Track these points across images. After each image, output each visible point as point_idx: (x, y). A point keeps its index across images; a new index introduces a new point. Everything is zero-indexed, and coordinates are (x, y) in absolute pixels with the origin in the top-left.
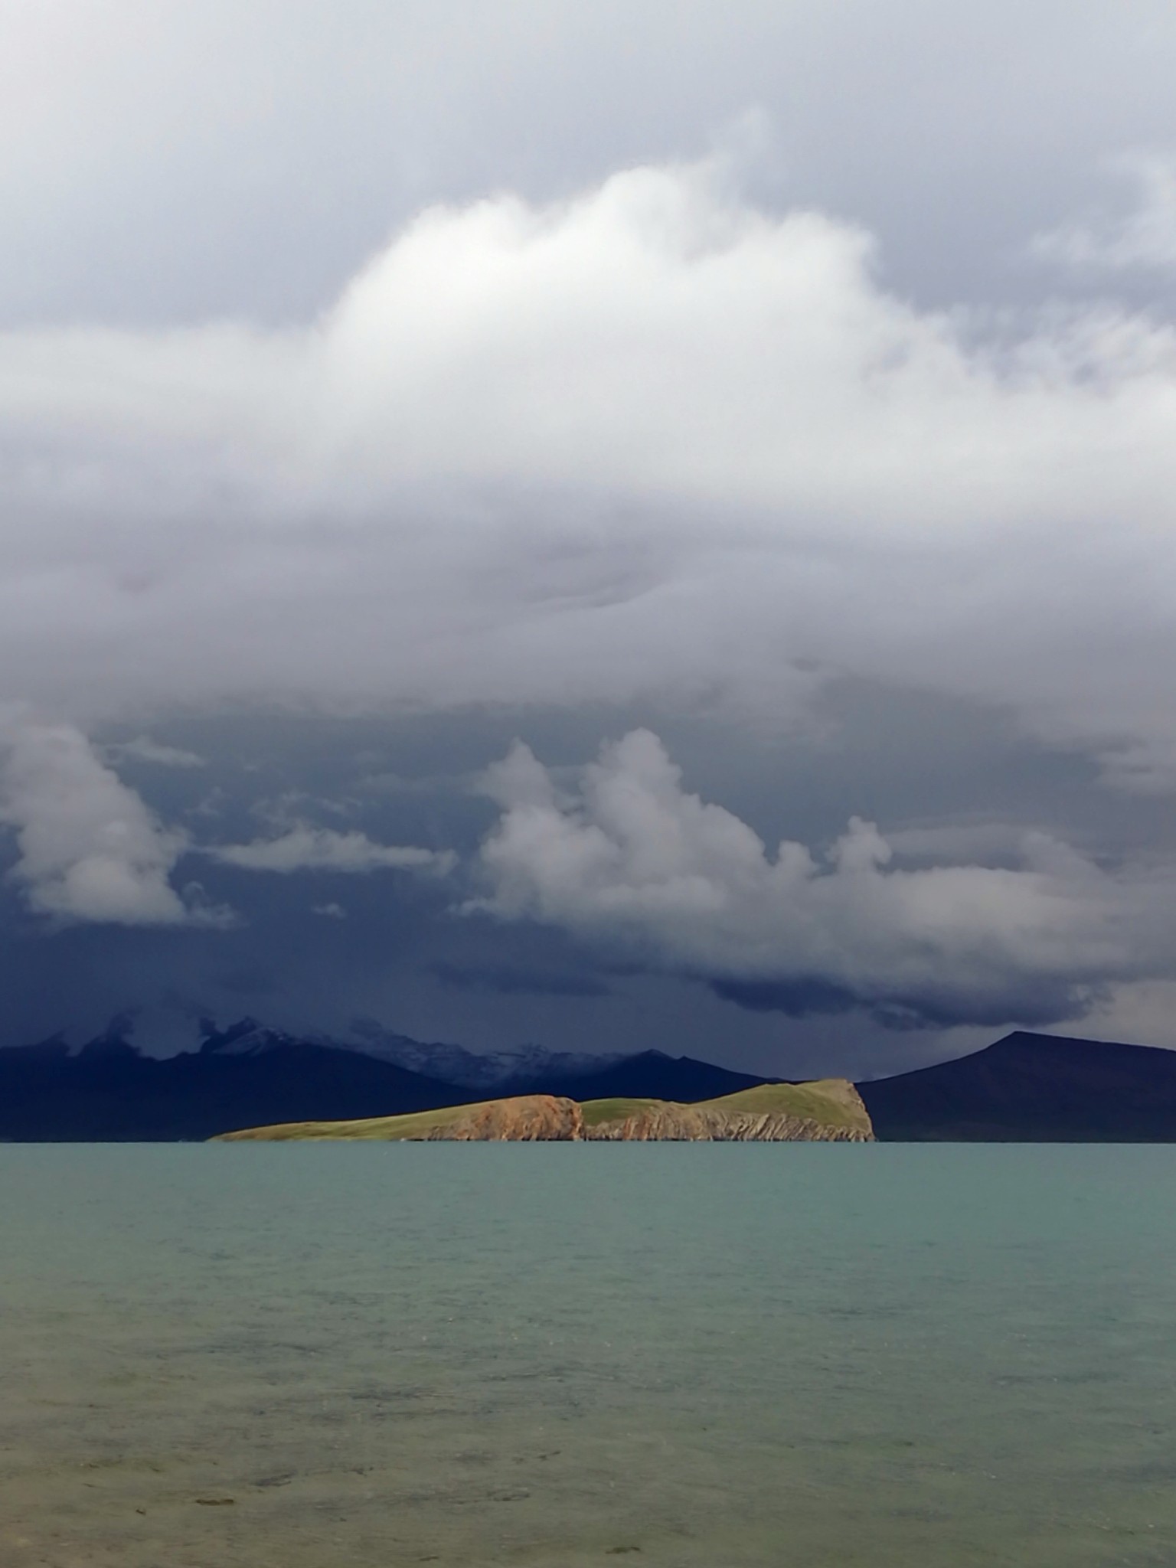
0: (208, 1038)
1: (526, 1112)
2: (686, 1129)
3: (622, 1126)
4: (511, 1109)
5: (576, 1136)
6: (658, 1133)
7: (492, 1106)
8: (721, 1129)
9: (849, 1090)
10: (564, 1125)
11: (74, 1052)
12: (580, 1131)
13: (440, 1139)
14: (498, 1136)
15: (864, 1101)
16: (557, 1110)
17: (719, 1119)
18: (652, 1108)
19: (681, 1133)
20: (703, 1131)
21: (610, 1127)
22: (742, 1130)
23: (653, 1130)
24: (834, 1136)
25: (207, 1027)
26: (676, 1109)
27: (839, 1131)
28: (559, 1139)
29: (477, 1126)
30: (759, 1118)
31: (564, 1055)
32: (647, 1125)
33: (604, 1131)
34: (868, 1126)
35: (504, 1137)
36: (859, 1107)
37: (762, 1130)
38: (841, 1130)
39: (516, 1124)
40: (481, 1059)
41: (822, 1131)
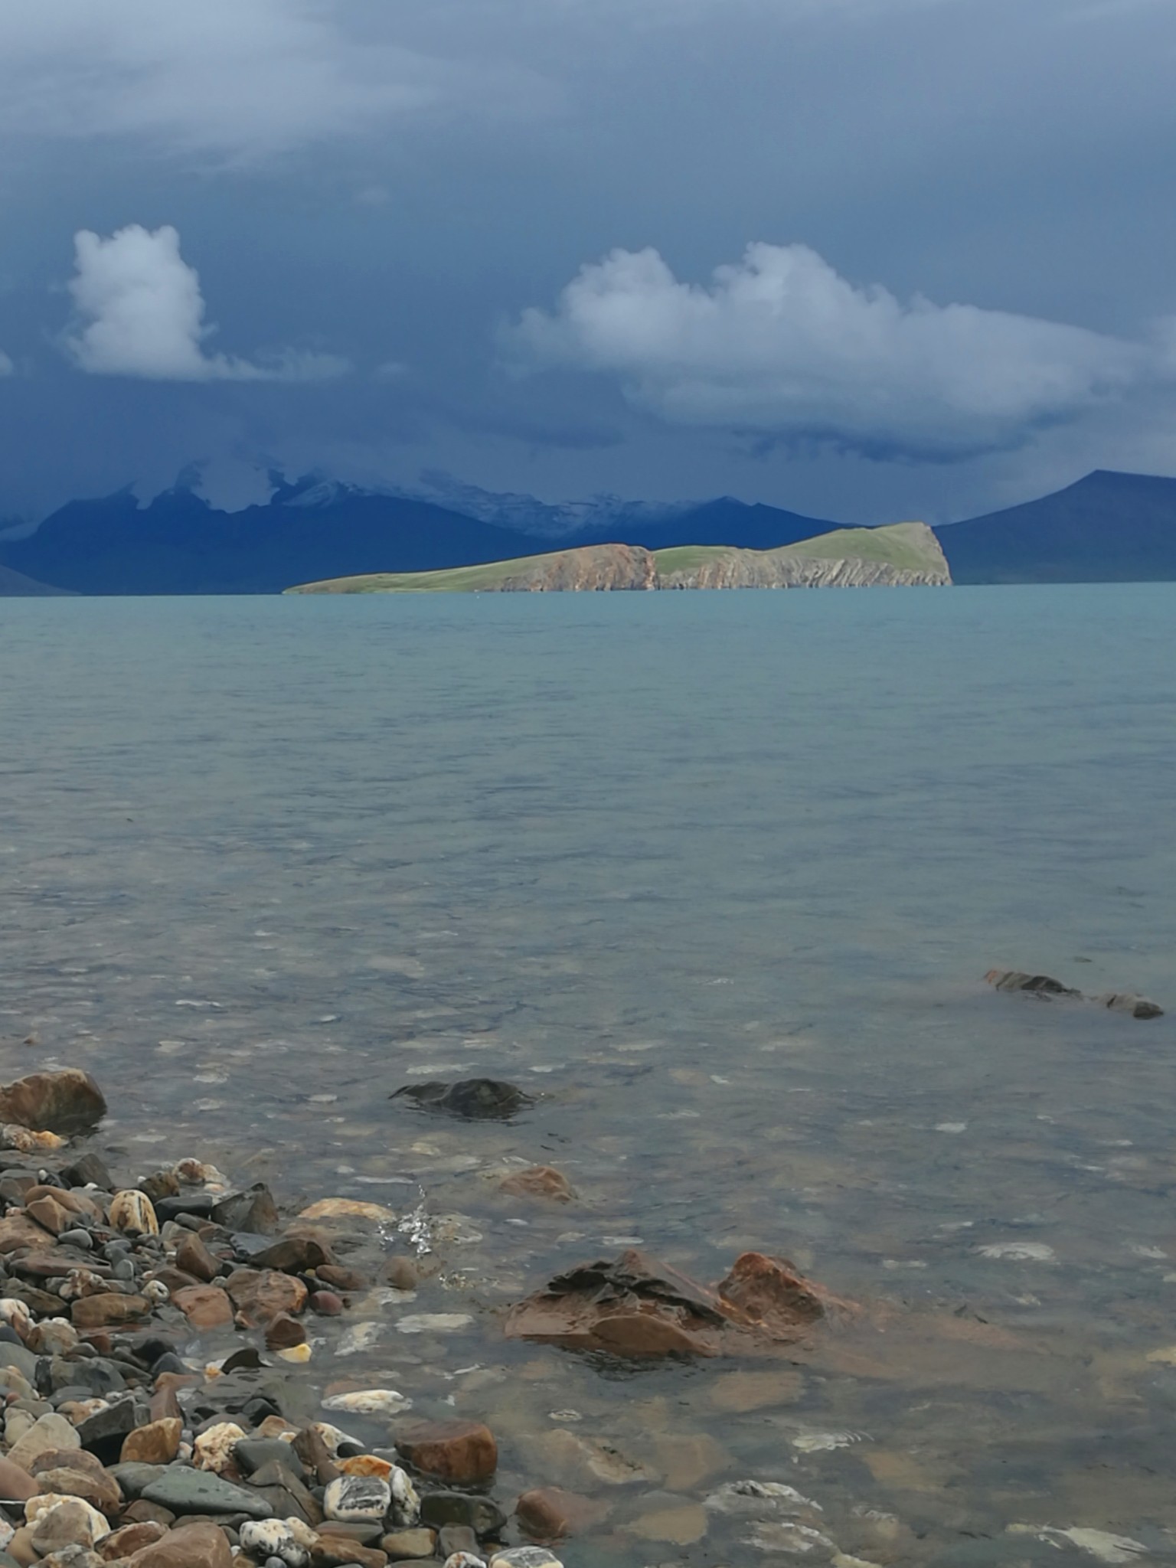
0: (277, 489)
1: (599, 561)
2: (761, 576)
3: (696, 574)
4: (583, 558)
5: (650, 585)
6: (733, 581)
7: (564, 556)
8: (796, 577)
9: (927, 534)
10: (637, 574)
11: (144, 504)
12: (653, 580)
13: (513, 590)
14: (571, 586)
15: (941, 544)
16: (631, 560)
17: (794, 565)
18: (726, 555)
19: (756, 580)
20: (777, 578)
21: (684, 575)
22: (817, 576)
23: (727, 578)
24: (910, 581)
25: (276, 479)
26: (751, 556)
27: (915, 576)
28: (633, 588)
29: (549, 576)
30: (835, 564)
31: (637, 504)
32: (721, 573)
33: (678, 579)
34: (944, 570)
35: (577, 587)
36: (937, 552)
37: (837, 576)
38: (918, 574)
39: (589, 574)
40: (553, 507)
41: (897, 576)
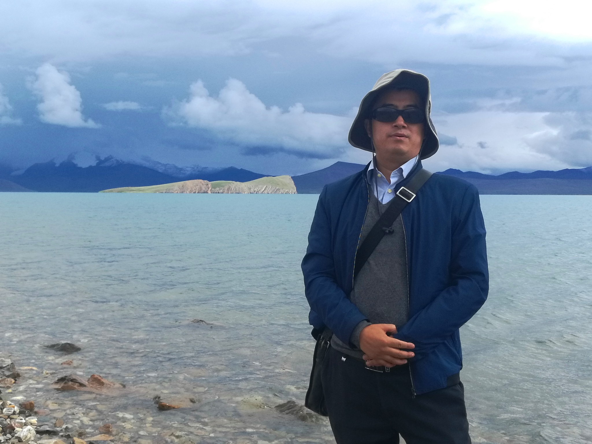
0: (98, 161)
1: (194, 185)
2: (242, 190)
3: (223, 189)
4: (189, 183)
5: (209, 192)
7: (184, 183)
8: (252, 190)
9: (290, 179)
10: (206, 189)
11: (57, 165)
12: (210, 191)
13: (169, 193)
14: (186, 192)
15: (294, 182)
16: (204, 184)
17: (252, 187)
18: (232, 184)
19: (240, 191)
20: (247, 190)
21: (219, 189)
22: (258, 190)
23: (232, 190)
24: (285, 192)
25: (98, 158)
26: (239, 184)
27: (286, 191)
28: (204, 193)
29: (179, 189)
30: (263, 187)
31: (206, 168)
32: (230, 189)
33: (217, 190)
34: (295, 189)
35: (188, 192)
36: (293, 184)
37: (264, 191)
38: (287, 190)
39: (191, 188)
40: (181, 168)
41: (281, 191)
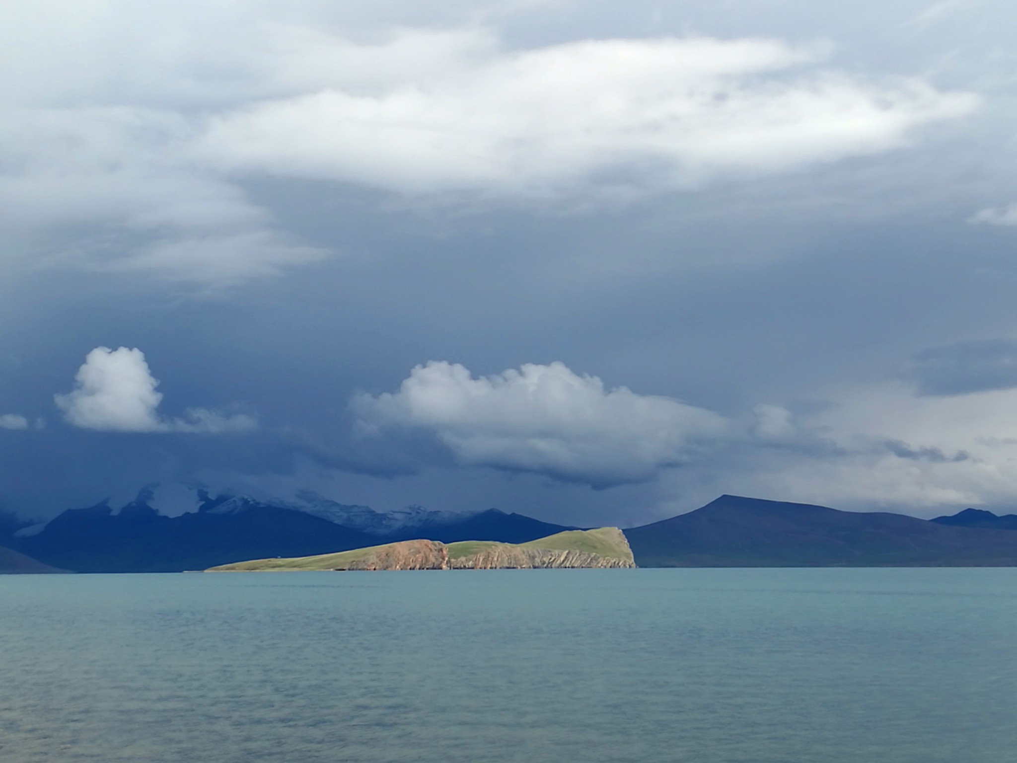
0: (203, 502)
1: (412, 551)
2: (515, 561)
3: (474, 559)
4: (402, 548)
5: (444, 566)
6: (497, 564)
7: (390, 547)
8: (538, 561)
9: (620, 534)
10: (436, 559)
11: (115, 513)
12: (447, 563)
13: (356, 569)
14: (394, 567)
15: (628, 541)
16: (433, 549)
17: (537, 554)
18: (493, 547)
19: (512, 563)
20: (526, 562)
21: (466, 560)
22: (551, 560)
23: (494, 561)
24: (610, 565)
25: (203, 496)
26: (509, 547)
27: (613, 561)
28: (434, 568)
29: (380, 560)
30: (562, 553)
31: (436, 512)
32: (490, 558)
33: (462, 562)
34: (631, 558)
35: (398, 567)
36: (626, 545)
37: (564, 561)
39: (406, 559)
40: (382, 514)
41: (602, 562)
